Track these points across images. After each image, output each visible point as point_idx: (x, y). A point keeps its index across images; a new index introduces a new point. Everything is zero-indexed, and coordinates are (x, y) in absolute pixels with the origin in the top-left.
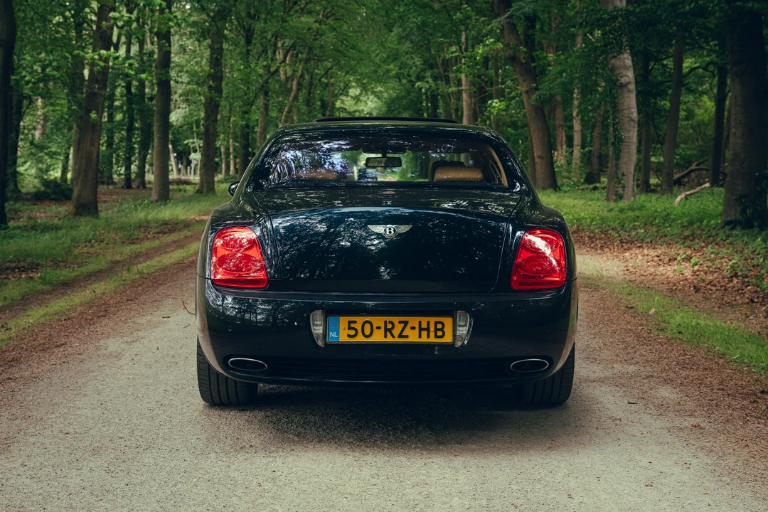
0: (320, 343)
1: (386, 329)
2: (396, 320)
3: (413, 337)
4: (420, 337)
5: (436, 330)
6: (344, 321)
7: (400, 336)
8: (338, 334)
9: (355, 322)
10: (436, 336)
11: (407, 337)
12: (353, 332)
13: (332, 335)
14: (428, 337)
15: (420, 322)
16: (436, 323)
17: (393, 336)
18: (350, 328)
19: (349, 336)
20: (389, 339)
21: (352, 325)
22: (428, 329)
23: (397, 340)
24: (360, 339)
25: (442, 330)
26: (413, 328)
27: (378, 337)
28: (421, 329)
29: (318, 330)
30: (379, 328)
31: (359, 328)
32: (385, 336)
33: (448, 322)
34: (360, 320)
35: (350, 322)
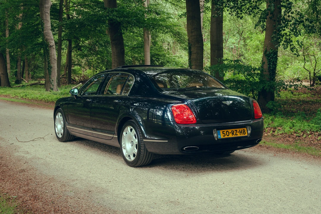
0: (216, 139)
1: (232, 133)
2: (234, 130)
3: (239, 135)
4: (240, 134)
5: (244, 132)
6: (221, 131)
7: (236, 135)
8: (220, 136)
9: (224, 132)
10: (244, 134)
11: (237, 135)
12: (224, 135)
13: (219, 136)
14: (242, 134)
15: (240, 130)
16: (243, 130)
17: (234, 135)
18: (223, 134)
19: (223, 136)
20: (233, 136)
21: (224, 133)
22: (242, 132)
23: (235, 136)
24: (226, 137)
25: (245, 132)
26: (238, 132)
27: (231, 136)
28: (240, 132)
29: (215, 135)
30: (230, 133)
31: (225, 133)
32: (232, 135)
33: (245, 129)
34: (225, 131)
35: (223, 132)
